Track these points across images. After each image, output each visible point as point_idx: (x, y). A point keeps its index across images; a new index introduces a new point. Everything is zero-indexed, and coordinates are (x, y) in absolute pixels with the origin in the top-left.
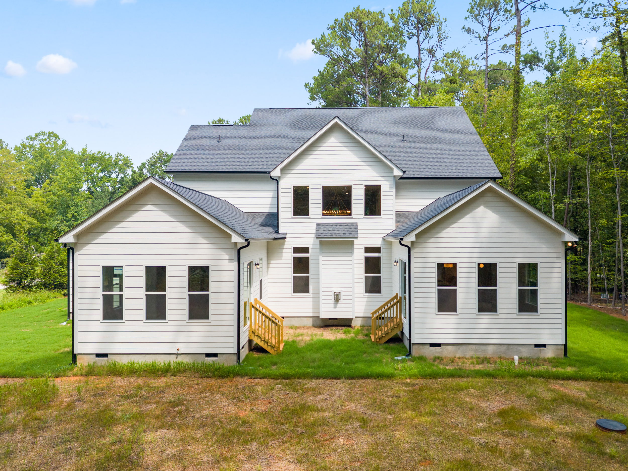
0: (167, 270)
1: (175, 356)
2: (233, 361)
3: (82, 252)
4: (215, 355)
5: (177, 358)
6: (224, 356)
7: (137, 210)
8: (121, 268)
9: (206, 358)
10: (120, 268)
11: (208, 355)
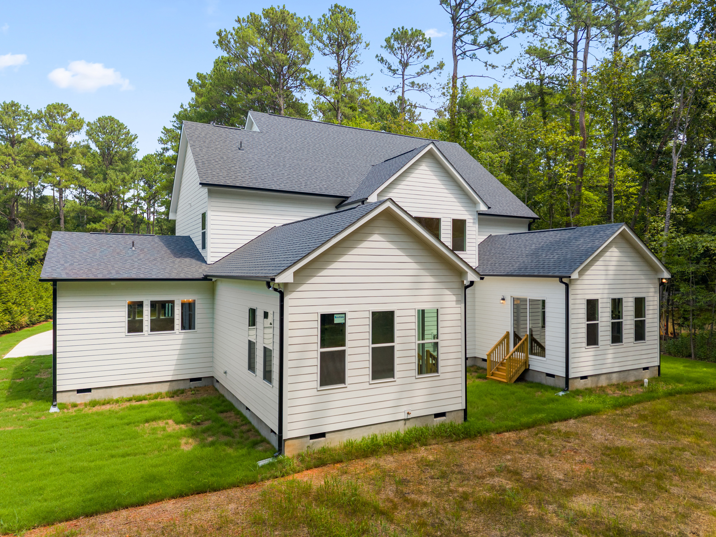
0: (396, 315)
1: (403, 422)
2: (459, 420)
3: (294, 295)
4: (443, 414)
5: (405, 424)
6: (453, 413)
7: (363, 241)
8: (344, 315)
9: (435, 419)
10: (341, 315)
11: (437, 415)
